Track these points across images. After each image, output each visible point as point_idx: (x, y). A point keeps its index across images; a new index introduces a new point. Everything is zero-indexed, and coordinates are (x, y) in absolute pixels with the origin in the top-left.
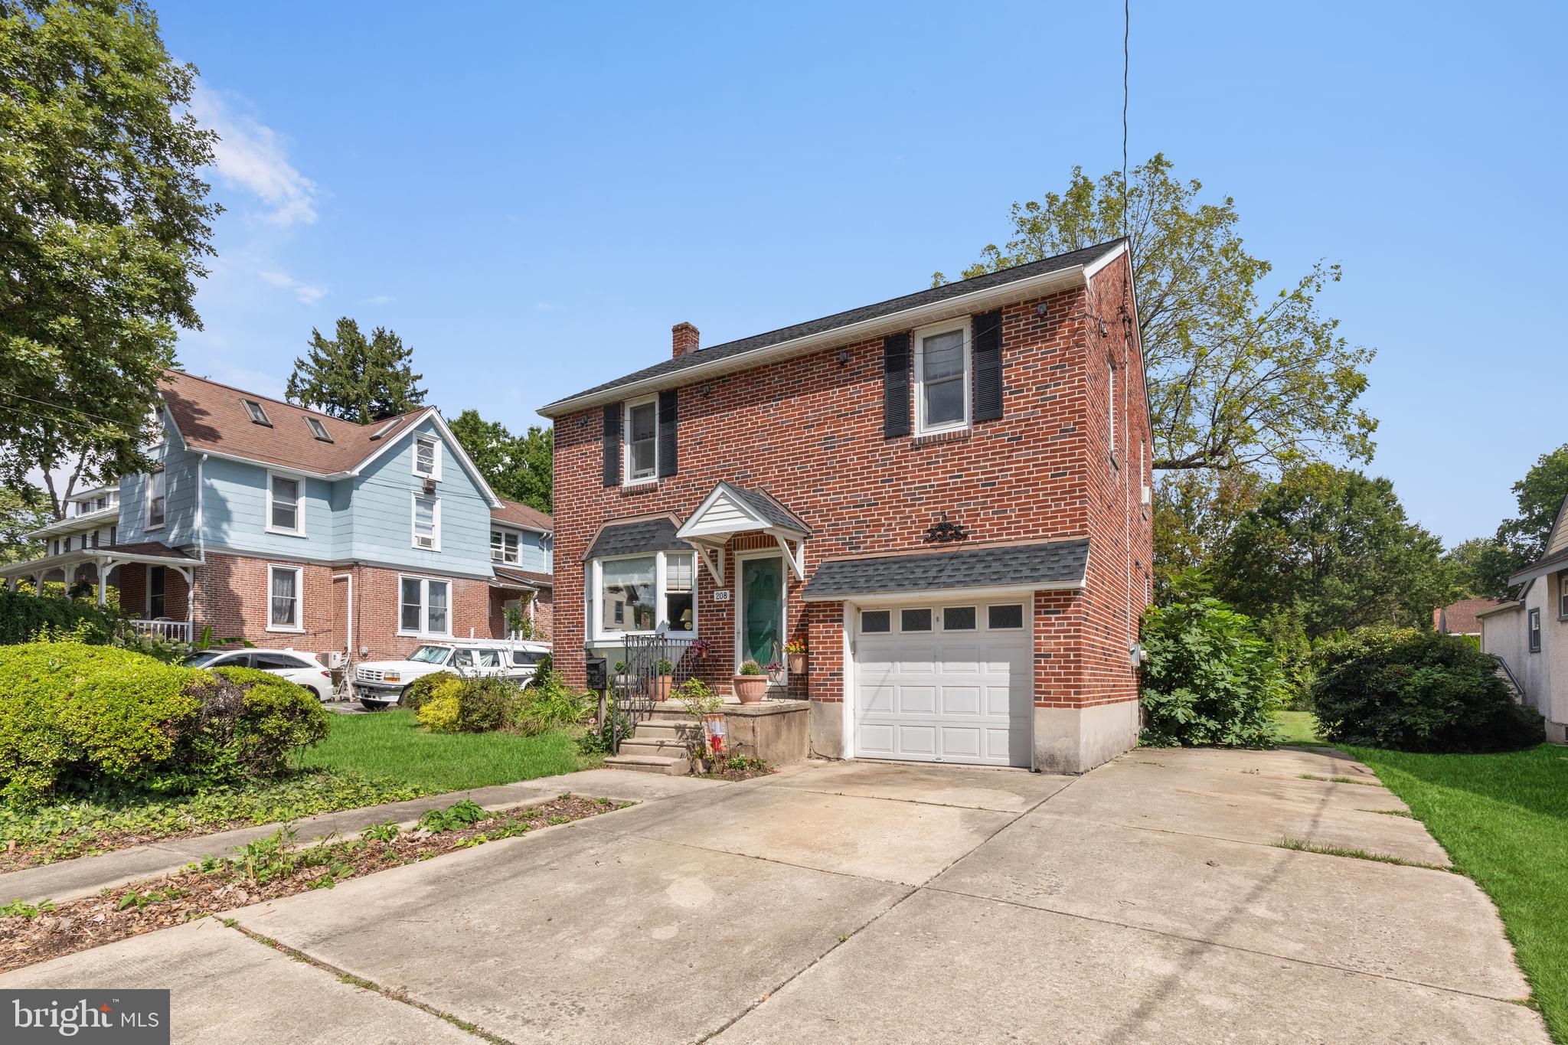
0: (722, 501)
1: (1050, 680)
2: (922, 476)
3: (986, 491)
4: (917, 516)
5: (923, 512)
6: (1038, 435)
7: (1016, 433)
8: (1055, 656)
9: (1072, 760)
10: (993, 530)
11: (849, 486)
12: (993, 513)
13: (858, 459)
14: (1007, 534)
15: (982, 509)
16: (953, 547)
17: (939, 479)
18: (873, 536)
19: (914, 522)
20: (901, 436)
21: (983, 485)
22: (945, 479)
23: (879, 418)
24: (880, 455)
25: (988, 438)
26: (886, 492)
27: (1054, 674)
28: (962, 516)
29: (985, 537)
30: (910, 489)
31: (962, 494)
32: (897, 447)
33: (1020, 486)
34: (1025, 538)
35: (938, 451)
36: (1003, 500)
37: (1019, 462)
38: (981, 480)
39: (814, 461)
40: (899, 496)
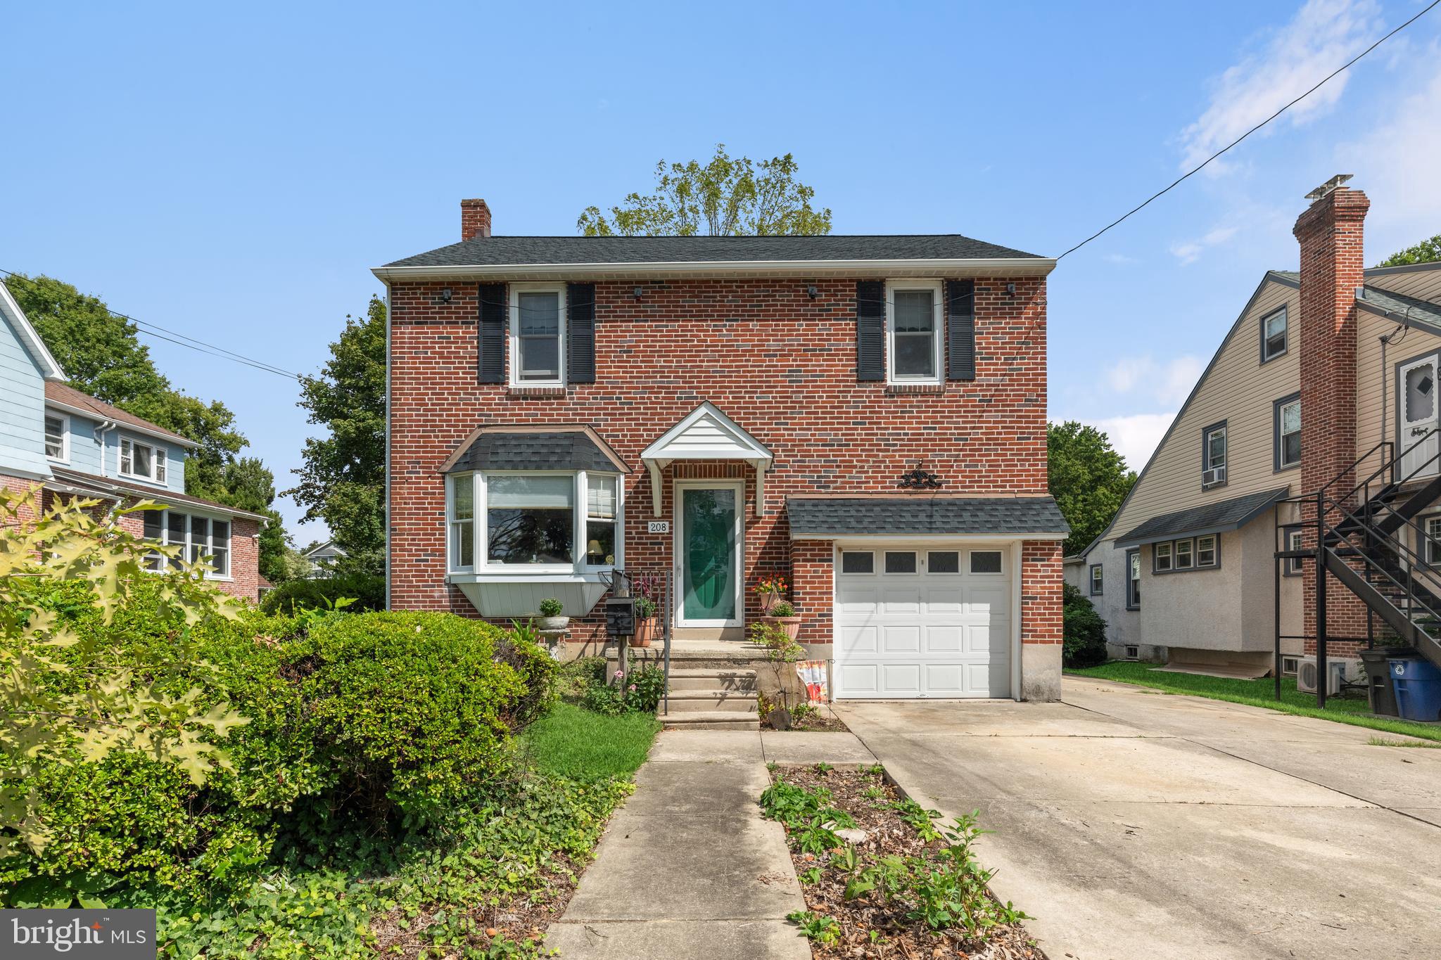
0: (704, 423)
1: (1036, 620)
2: (896, 423)
3: (959, 445)
4: (890, 462)
5: (897, 458)
6: (1006, 400)
7: (986, 396)
8: (1041, 598)
9: (1055, 689)
10: (965, 482)
11: (818, 424)
12: (966, 466)
13: (827, 397)
14: (978, 487)
15: (955, 461)
16: (927, 495)
17: (913, 429)
18: (845, 477)
19: (888, 467)
20: (874, 381)
21: (956, 439)
22: (919, 429)
23: (851, 360)
24: (852, 397)
25: (961, 396)
26: (858, 434)
27: (1040, 614)
28: (936, 466)
29: (957, 487)
30: (884, 434)
31: (936, 445)
32: (870, 392)
33: (990, 445)
34: (994, 492)
35: (912, 402)
36: (974, 455)
37: (990, 422)
38: (953, 434)
39: (777, 392)
40: (872, 440)
